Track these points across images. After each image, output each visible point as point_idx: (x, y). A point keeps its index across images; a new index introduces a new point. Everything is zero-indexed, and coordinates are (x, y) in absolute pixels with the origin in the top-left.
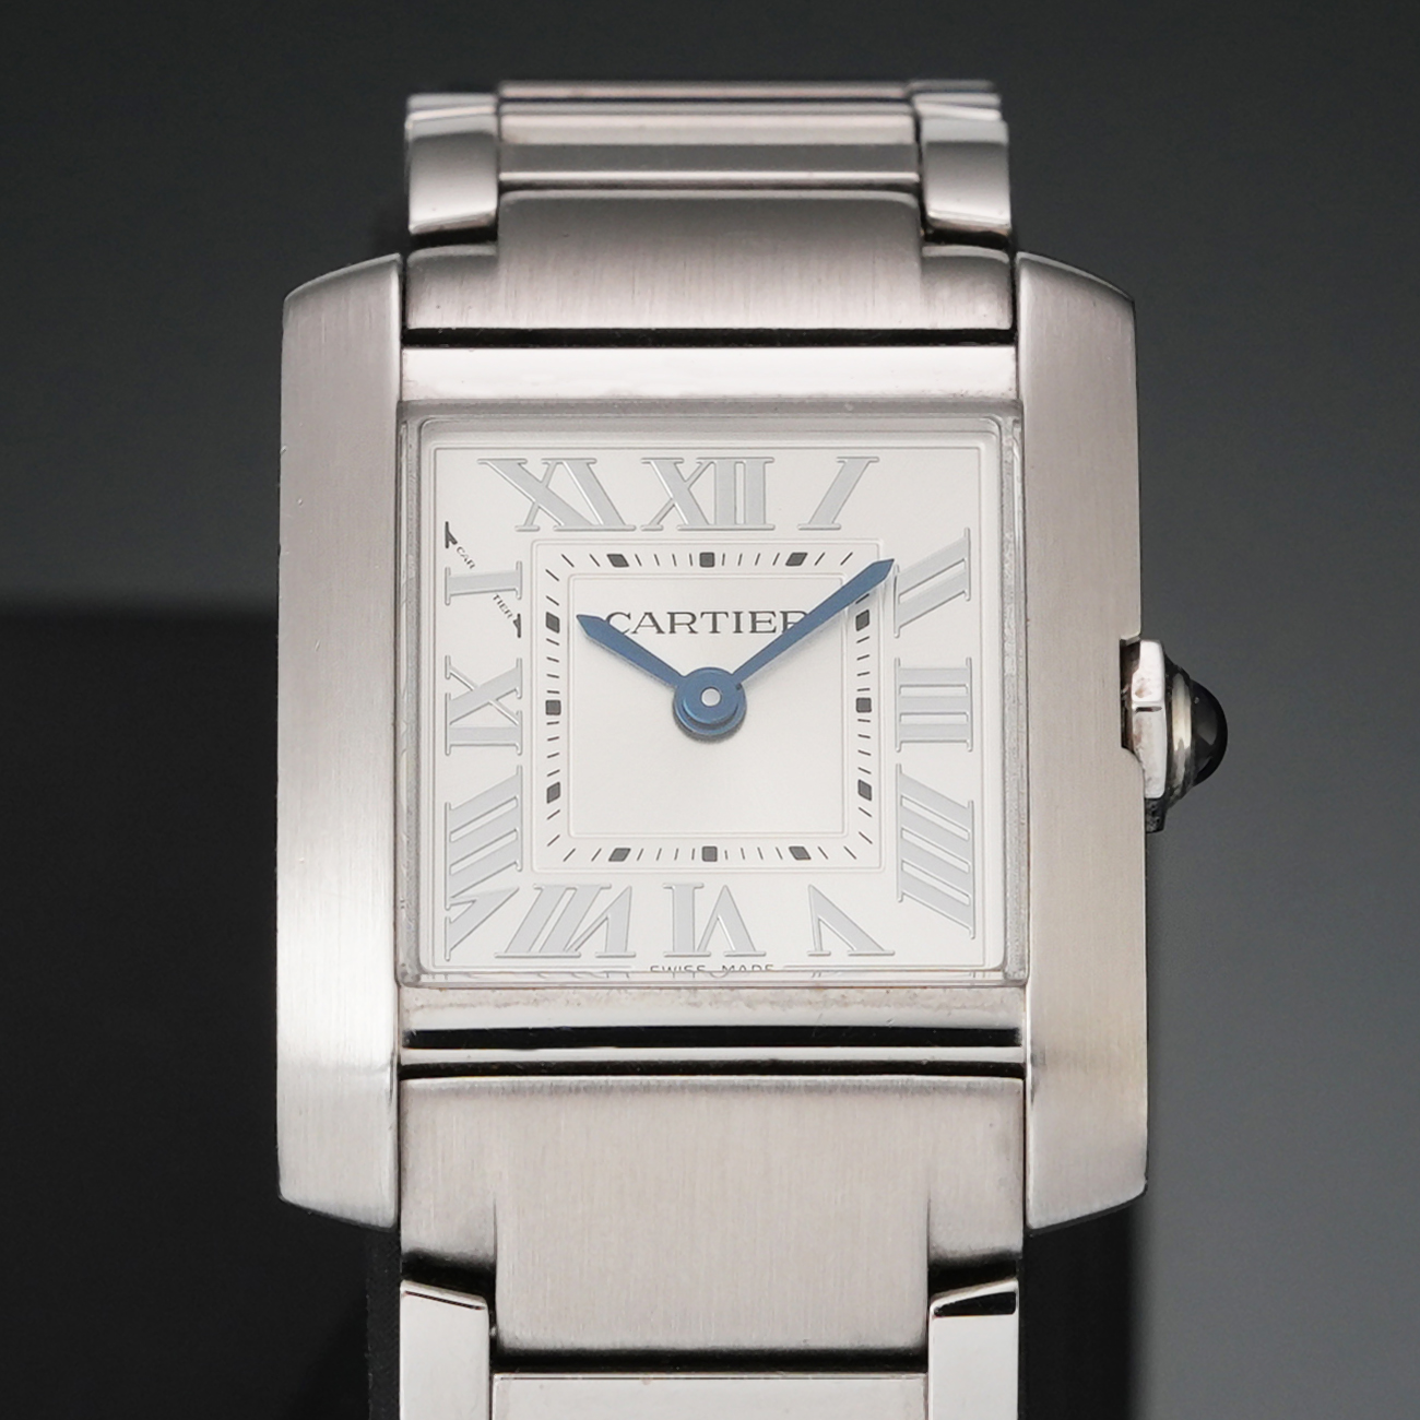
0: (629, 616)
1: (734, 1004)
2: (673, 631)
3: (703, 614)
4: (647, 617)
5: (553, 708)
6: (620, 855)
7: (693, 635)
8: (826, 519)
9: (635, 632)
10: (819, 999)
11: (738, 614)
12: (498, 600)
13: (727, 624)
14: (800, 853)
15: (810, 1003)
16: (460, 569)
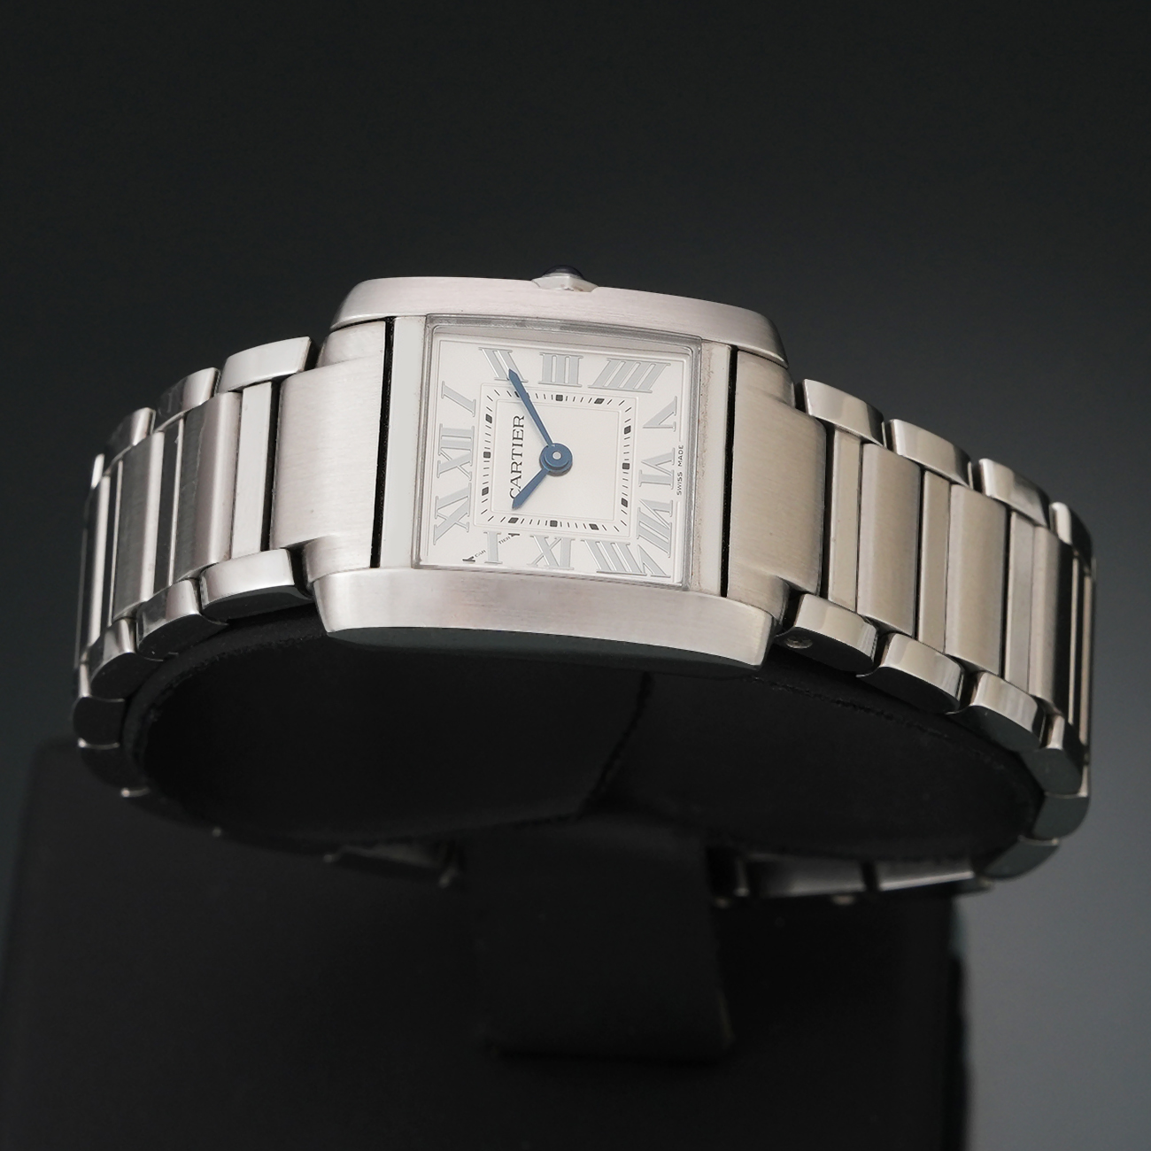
0: (512, 489)
2: (521, 472)
3: (513, 459)
4: (513, 482)
5: (554, 524)
6: (625, 503)
7: (523, 464)
8: (471, 406)
9: (520, 487)
10: (704, 423)
11: (513, 445)
12: (501, 542)
13: (518, 450)
14: (628, 430)
16: (485, 557)
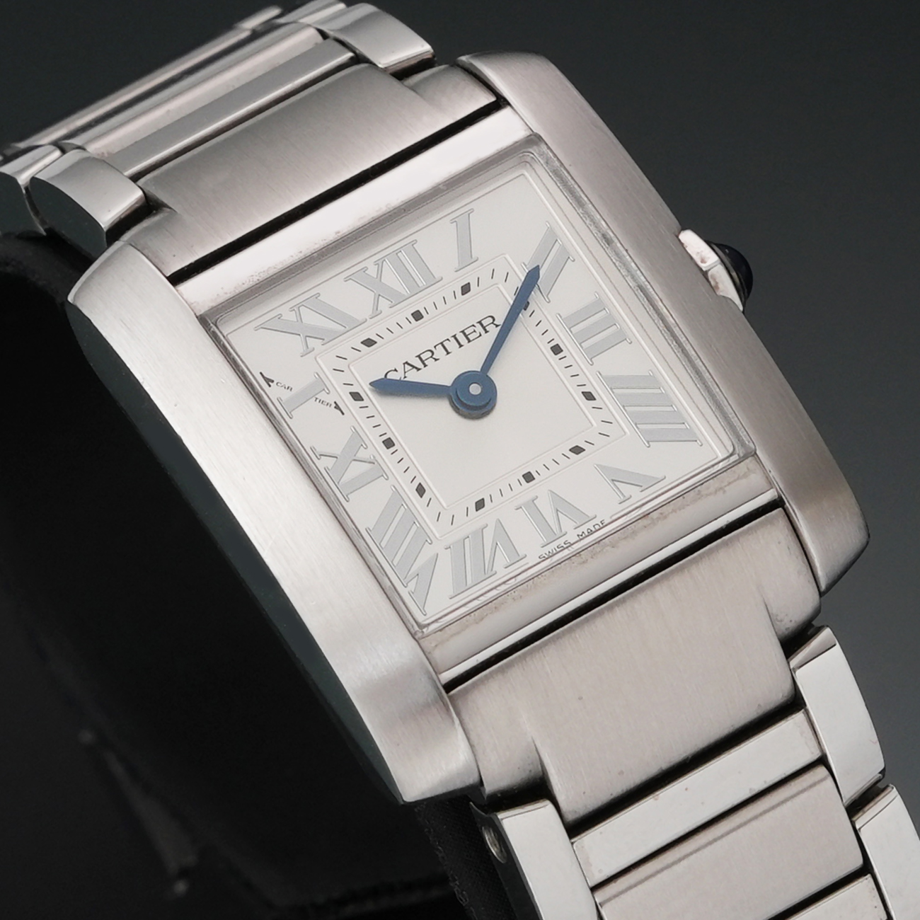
0: (396, 370)
1: (604, 550)
2: (425, 366)
3: (435, 347)
4: (406, 365)
5: (389, 443)
6: (480, 505)
7: (438, 361)
8: (467, 258)
9: (405, 377)
10: (650, 522)
11: (454, 336)
12: (318, 401)
13: (451, 345)
14: (577, 450)
15: (645, 527)
16: (285, 395)
